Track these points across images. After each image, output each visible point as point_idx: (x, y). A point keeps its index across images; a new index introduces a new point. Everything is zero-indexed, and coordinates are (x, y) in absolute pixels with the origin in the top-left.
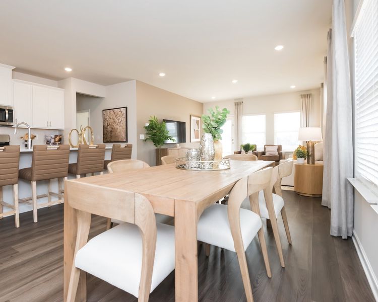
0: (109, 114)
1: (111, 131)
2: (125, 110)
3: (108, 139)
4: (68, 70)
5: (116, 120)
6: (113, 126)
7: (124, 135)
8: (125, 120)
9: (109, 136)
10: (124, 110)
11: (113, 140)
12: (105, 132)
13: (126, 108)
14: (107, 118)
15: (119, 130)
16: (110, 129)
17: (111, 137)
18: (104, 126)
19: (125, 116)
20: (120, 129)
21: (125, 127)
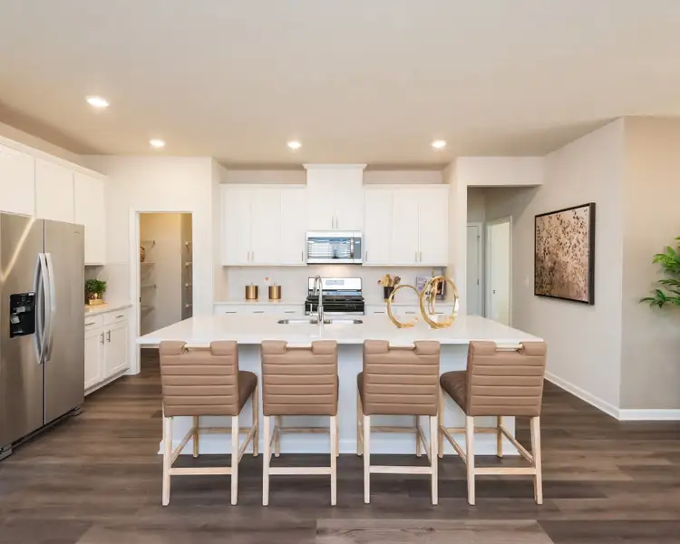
0: (547, 224)
1: (552, 269)
2: (588, 212)
3: (546, 289)
4: (439, 145)
5: (563, 240)
6: (557, 255)
7: (582, 283)
8: (587, 241)
9: (546, 279)
10: (584, 214)
11: (554, 293)
12: (539, 269)
13: (593, 206)
14: (544, 234)
15: (570, 269)
16: (550, 264)
17: (551, 283)
18: (536, 255)
19: (587, 229)
20: (573, 264)
21: (586, 260)
